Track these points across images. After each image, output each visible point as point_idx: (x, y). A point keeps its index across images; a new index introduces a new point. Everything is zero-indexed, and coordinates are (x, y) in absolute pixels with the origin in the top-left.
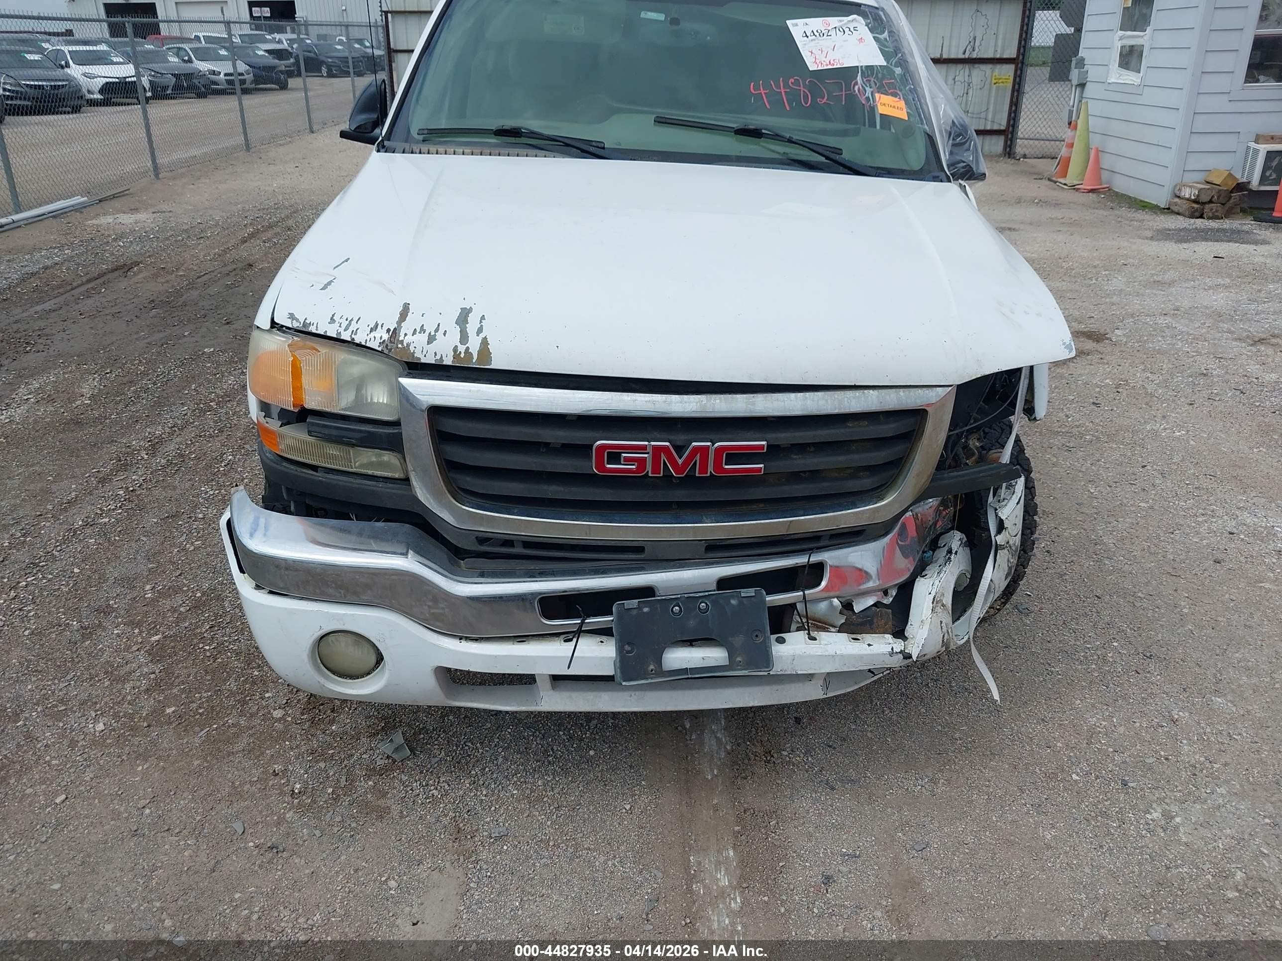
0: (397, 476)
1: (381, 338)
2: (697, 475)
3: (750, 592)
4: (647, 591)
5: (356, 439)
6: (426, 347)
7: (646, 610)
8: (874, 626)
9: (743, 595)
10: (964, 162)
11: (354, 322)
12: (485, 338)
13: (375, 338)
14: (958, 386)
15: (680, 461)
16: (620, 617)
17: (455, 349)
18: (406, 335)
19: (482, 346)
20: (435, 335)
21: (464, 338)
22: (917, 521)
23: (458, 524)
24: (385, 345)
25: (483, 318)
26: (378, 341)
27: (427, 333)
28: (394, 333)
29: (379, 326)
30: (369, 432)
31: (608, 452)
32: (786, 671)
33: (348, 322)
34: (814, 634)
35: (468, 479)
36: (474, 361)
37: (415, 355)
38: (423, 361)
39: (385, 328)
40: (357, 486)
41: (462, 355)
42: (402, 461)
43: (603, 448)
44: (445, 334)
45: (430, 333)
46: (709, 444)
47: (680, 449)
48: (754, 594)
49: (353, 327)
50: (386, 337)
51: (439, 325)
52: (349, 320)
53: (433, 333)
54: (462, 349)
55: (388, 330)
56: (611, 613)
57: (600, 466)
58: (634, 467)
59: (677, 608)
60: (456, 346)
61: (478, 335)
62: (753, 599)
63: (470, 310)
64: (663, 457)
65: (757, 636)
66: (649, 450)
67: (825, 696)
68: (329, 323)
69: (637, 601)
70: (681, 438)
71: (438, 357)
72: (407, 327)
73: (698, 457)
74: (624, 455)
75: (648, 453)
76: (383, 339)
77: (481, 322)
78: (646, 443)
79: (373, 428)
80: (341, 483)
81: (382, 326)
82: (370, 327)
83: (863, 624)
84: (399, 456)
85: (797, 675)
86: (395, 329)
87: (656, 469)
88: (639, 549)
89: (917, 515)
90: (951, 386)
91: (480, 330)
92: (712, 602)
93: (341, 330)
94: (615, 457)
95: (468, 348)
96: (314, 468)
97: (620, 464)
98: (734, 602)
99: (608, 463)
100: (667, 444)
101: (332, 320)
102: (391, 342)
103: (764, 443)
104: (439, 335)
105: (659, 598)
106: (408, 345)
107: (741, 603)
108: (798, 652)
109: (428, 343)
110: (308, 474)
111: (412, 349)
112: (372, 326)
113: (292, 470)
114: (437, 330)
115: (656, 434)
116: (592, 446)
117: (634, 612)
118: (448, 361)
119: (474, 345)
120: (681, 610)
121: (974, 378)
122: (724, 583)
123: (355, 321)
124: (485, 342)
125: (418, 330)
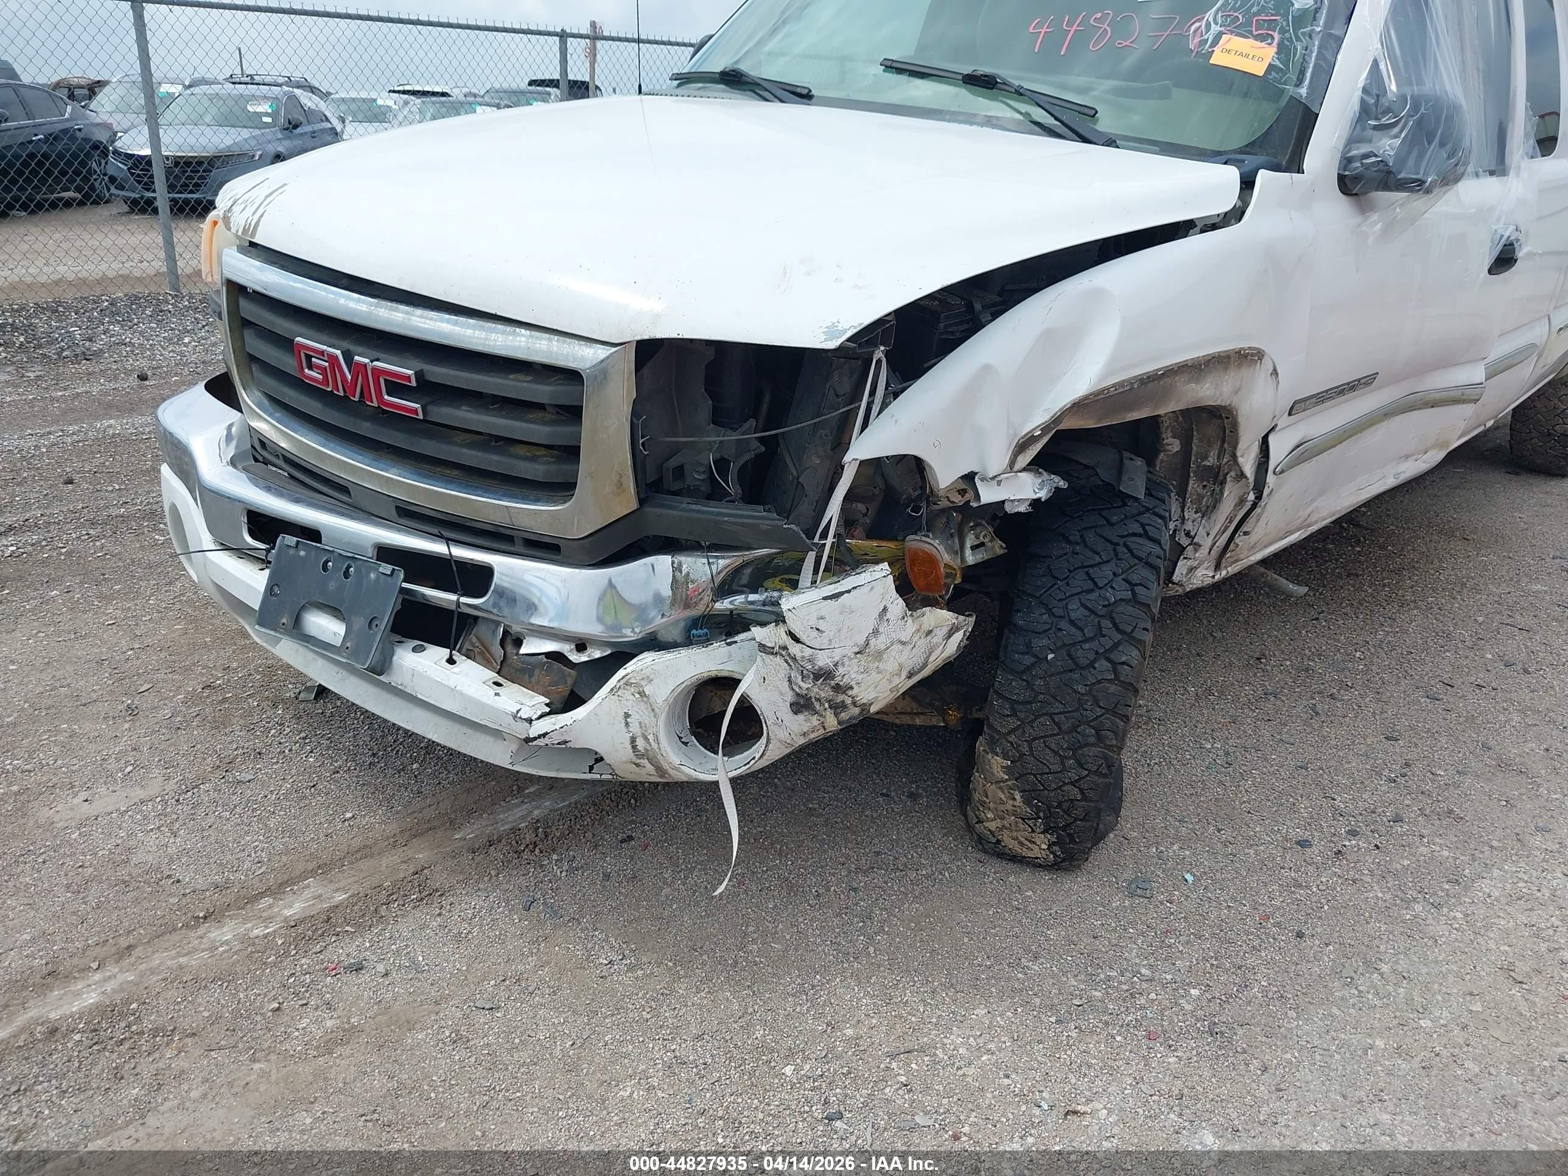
3: (388, 569)
4: (312, 534)
7: (302, 553)
8: (533, 680)
9: (381, 570)
10: (1376, 156)
16: (279, 552)
22: (678, 574)
31: (307, 354)
32: (405, 687)
34: (456, 656)
48: (390, 573)
59: (330, 563)
62: (389, 578)
65: (377, 625)
67: (510, 767)
69: (295, 539)
83: (522, 671)
85: (416, 698)
88: (344, 489)
92: (360, 569)
98: (372, 576)
99: (306, 367)
103: (412, 373)
105: (319, 545)
107: (377, 580)
108: (420, 668)
117: (291, 551)
120: (330, 568)
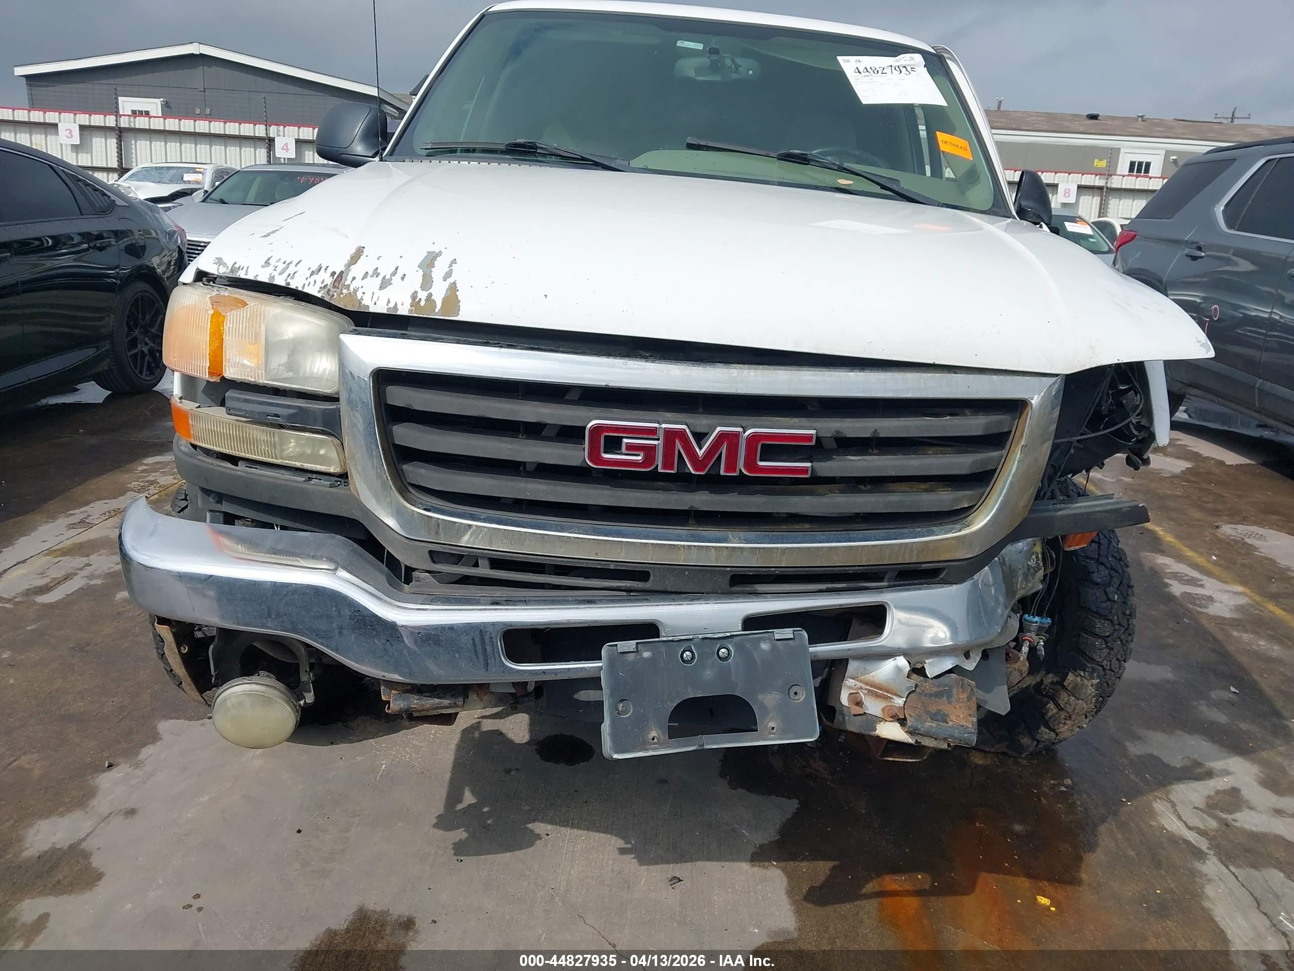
0: (332, 470)
1: (323, 282)
2: (722, 473)
3: (788, 633)
5: (283, 417)
6: (378, 293)
7: (646, 654)
8: (954, 700)
9: (777, 636)
11: (292, 267)
12: (454, 283)
13: (315, 282)
14: (1068, 377)
15: (700, 453)
16: (612, 662)
17: (414, 296)
18: (354, 278)
19: (449, 292)
20: (391, 279)
21: (427, 282)
23: (406, 532)
24: (326, 290)
25: (454, 261)
26: (319, 285)
27: (381, 277)
28: (339, 278)
29: (323, 270)
30: (300, 407)
31: (606, 437)
33: (285, 265)
35: (422, 471)
36: (437, 310)
37: (363, 302)
38: (372, 309)
39: (330, 271)
40: (284, 482)
41: (422, 303)
42: (340, 449)
43: (597, 430)
44: (403, 278)
45: (384, 278)
46: (740, 429)
47: (700, 437)
48: (792, 637)
49: (292, 269)
50: (329, 281)
51: (397, 269)
52: (287, 263)
53: (388, 277)
54: (423, 295)
55: (333, 274)
56: (599, 658)
57: (594, 455)
58: (640, 458)
59: (688, 653)
60: (416, 292)
61: (445, 280)
62: (791, 642)
63: (439, 254)
64: (678, 446)
65: (796, 693)
66: (661, 435)
68: (262, 267)
69: (634, 642)
70: (702, 422)
71: (392, 305)
72: (357, 270)
73: (724, 450)
74: (625, 440)
75: (658, 439)
76: (325, 283)
77: (451, 266)
78: (656, 425)
79: (307, 403)
80: (263, 479)
81: (326, 269)
82: (311, 270)
83: (938, 695)
84: (336, 441)
86: (342, 272)
87: (667, 464)
88: (642, 576)
89: (1004, 559)
90: (1057, 375)
91: (448, 275)
92: (735, 646)
93: (276, 273)
94: (614, 444)
95: (430, 295)
96: (234, 460)
97: (622, 454)
98: (765, 646)
99: (605, 452)
100: (684, 427)
101: (267, 263)
102: (334, 287)
103: (813, 432)
104: (396, 279)
105: (664, 639)
106: (356, 291)
107: (774, 648)
109: (381, 288)
110: (225, 467)
111: (359, 295)
112: (314, 268)
113: (208, 463)
114: (394, 273)
115: (669, 415)
116: (585, 428)
117: (631, 657)
118: (404, 310)
119: (439, 292)
120: (693, 658)
121: (1087, 367)
122: (752, 623)
123: (294, 263)
124: (453, 288)
125: (370, 273)
